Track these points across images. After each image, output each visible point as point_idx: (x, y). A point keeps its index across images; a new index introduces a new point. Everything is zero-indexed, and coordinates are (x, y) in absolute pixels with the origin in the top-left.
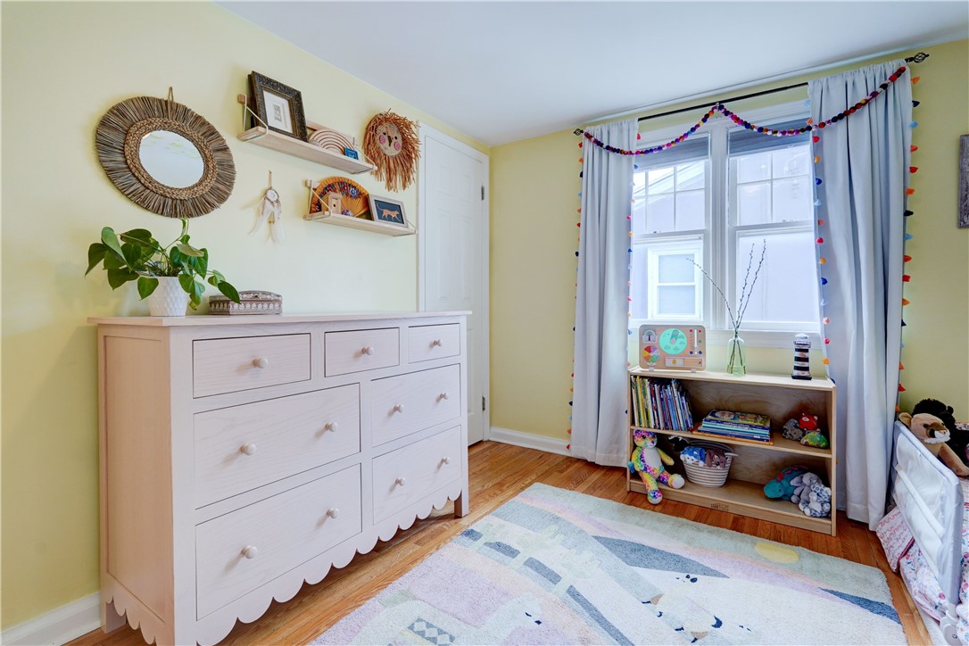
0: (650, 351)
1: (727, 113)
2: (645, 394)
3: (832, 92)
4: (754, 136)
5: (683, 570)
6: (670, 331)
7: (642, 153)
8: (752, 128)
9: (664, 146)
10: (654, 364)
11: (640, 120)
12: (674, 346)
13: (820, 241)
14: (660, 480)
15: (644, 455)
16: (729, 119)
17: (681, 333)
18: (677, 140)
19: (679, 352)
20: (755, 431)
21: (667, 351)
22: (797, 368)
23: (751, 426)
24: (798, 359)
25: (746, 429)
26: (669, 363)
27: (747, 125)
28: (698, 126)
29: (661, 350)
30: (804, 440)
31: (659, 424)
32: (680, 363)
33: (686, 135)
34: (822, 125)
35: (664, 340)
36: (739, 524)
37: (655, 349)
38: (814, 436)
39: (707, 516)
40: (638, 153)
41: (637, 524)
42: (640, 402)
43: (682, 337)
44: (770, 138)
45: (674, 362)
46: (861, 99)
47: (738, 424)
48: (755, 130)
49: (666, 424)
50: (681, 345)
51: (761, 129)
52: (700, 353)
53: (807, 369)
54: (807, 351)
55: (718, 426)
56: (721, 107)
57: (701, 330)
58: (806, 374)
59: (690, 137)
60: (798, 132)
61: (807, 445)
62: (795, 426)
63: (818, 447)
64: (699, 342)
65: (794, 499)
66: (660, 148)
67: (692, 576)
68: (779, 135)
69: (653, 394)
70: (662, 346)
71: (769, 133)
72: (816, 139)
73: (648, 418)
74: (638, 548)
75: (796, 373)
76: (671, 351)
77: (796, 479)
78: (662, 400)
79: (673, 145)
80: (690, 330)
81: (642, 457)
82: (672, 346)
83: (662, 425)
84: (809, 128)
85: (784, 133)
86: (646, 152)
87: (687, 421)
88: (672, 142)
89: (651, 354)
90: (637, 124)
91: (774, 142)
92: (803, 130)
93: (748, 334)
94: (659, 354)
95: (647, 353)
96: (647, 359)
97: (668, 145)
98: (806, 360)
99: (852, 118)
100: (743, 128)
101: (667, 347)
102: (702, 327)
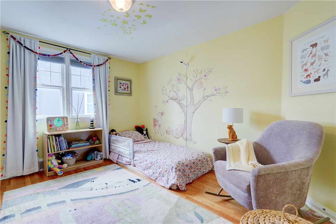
0: (51, 126)
1: (71, 53)
2: (53, 141)
3: (96, 59)
4: (78, 62)
5: (89, 181)
6: (57, 119)
7: (41, 54)
8: (78, 60)
9: (50, 55)
10: (53, 130)
11: (39, 41)
12: (59, 123)
13: (94, 94)
14: (59, 168)
15: (53, 162)
16: (71, 55)
17: (61, 119)
18: (55, 55)
19: (60, 126)
20: (86, 144)
21: (57, 126)
22: (91, 126)
23: (85, 143)
24: (91, 124)
25: (84, 144)
26: (58, 129)
27: (77, 59)
28: (62, 53)
29: (55, 126)
30: (95, 143)
31: (58, 150)
32: (61, 129)
33: (58, 54)
34: (95, 66)
35: (55, 122)
36: (85, 169)
37: (53, 125)
38: (97, 142)
39: (77, 171)
40: (40, 54)
41: (65, 180)
42: (51, 144)
43: (61, 120)
44: (83, 65)
45: (60, 129)
46: (102, 63)
47: (82, 143)
48: (79, 61)
49: (61, 149)
50: (61, 123)
51: (81, 62)
52: (67, 125)
53: (93, 126)
54: (93, 121)
55: (77, 145)
56: (69, 51)
57: (66, 118)
58: (93, 127)
59: (60, 56)
60: (90, 66)
61: (96, 144)
62: (92, 141)
63: (98, 144)
64: (66, 122)
65: (93, 159)
66: (49, 55)
67: (92, 181)
68: (85, 65)
69: (56, 140)
70: (55, 125)
71: (83, 63)
72: (93, 69)
73: (54, 149)
74: (74, 184)
75: (91, 127)
76: (58, 126)
77: (93, 154)
78: (59, 141)
79: (54, 56)
80: (63, 118)
81: (52, 163)
82: (58, 124)
83: (59, 150)
84: (92, 66)
85: (86, 65)
86: (43, 55)
87: (66, 147)
88: (54, 55)
89: (52, 127)
90: (38, 42)
91: (83, 66)
92: (91, 66)
93: (81, 118)
94: (54, 127)
95: (50, 127)
96: (50, 129)
97: (52, 55)
98: (93, 124)
99: (100, 66)
100: (76, 59)
101: (57, 124)
102: (67, 117)
